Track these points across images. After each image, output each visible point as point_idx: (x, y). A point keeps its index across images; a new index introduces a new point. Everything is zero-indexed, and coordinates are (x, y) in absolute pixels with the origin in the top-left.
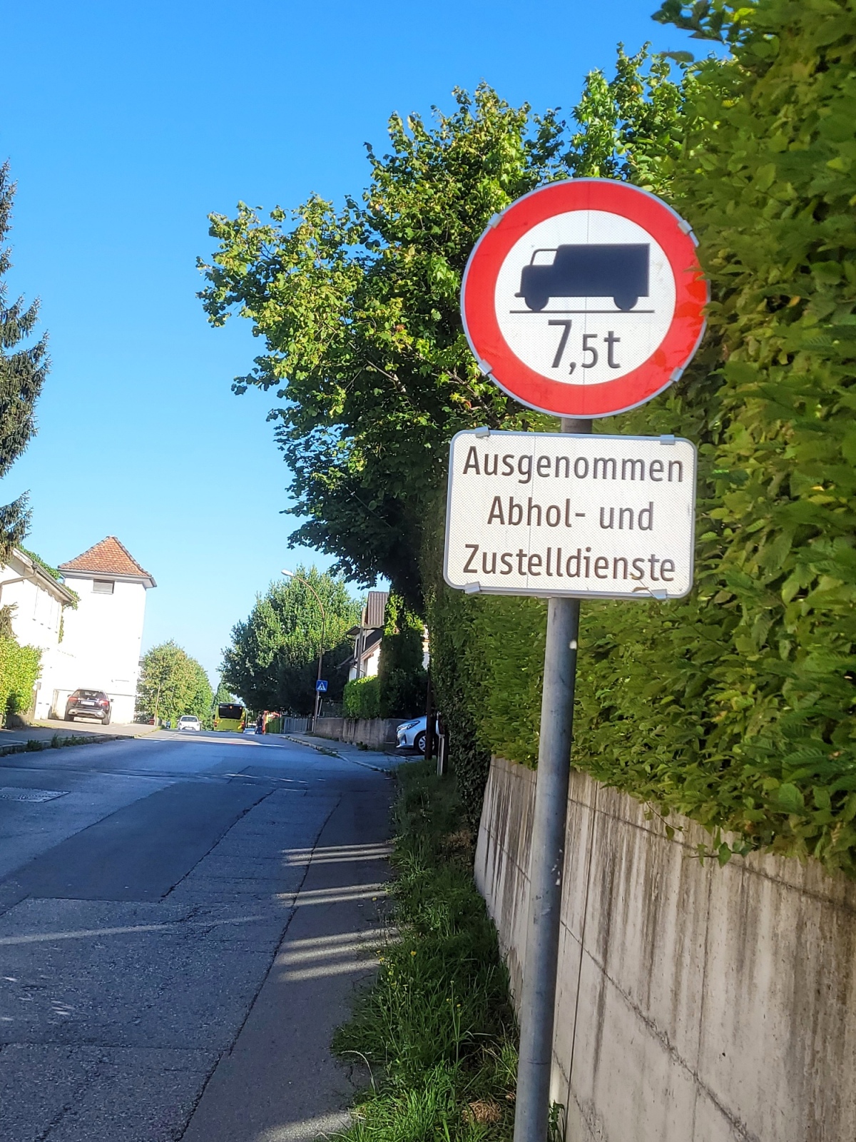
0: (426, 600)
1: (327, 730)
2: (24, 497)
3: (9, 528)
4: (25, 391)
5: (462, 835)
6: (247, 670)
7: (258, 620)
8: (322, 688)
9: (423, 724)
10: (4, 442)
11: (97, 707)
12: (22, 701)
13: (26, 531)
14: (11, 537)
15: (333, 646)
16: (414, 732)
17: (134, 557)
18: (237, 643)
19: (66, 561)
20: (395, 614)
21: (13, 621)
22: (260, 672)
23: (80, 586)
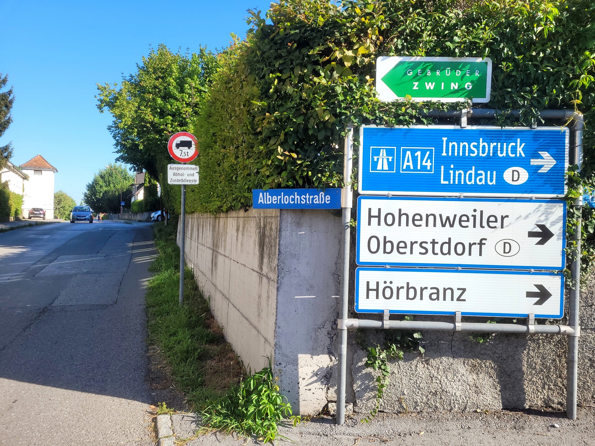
0: (159, 177)
1: (126, 217)
2: (10, 143)
3: (6, 154)
4: (6, 106)
5: (173, 237)
6: (93, 199)
7: (96, 182)
8: (123, 204)
9: (159, 213)
10: (1, 124)
11: (40, 214)
12: (19, 212)
13: (12, 155)
14: (6, 157)
15: (125, 190)
16: (157, 215)
17: (48, 162)
18: (88, 190)
19: (22, 164)
20: (147, 180)
21: (9, 186)
22: (99, 200)
23: (29, 173)
